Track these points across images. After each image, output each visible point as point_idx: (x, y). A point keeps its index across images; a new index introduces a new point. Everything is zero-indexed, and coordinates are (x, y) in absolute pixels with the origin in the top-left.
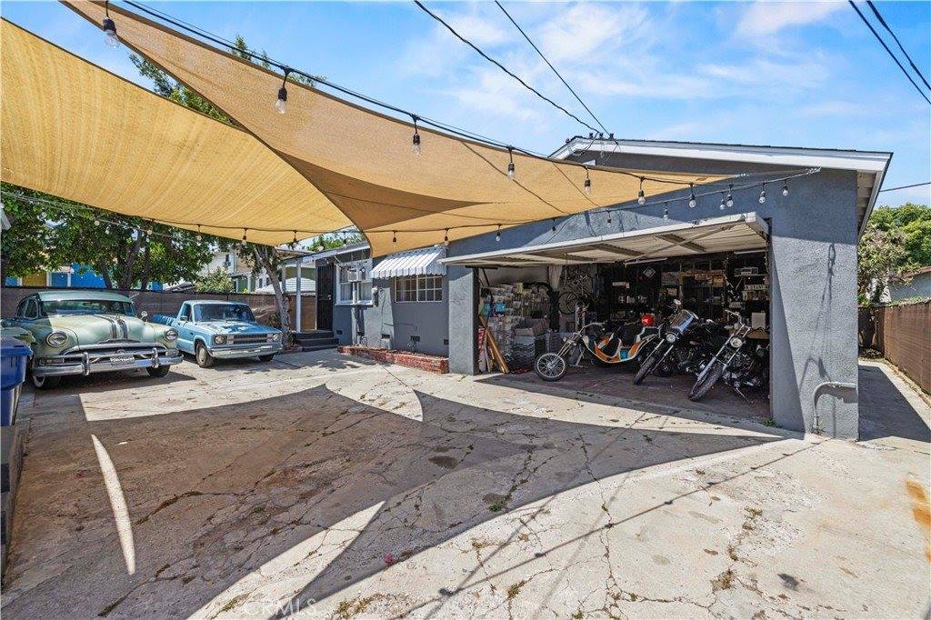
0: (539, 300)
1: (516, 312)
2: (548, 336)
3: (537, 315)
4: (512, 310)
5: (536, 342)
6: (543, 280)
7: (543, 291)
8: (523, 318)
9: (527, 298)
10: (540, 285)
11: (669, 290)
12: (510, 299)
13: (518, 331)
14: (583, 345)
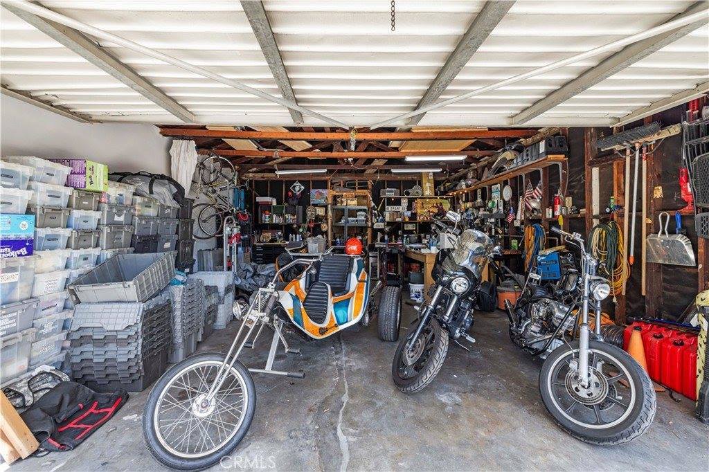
0: (152, 212)
1: (84, 237)
2: (178, 292)
3: (146, 243)
4: (67, 232)
5: (147, 315)
6: (162, 170)
7: (163, 193)
8: (108, 254)
9: (119, 206)
10: (153, 178)
11: (317, 209)
12: (62, 202)
13: (87, 292)
14: (283, 314)
